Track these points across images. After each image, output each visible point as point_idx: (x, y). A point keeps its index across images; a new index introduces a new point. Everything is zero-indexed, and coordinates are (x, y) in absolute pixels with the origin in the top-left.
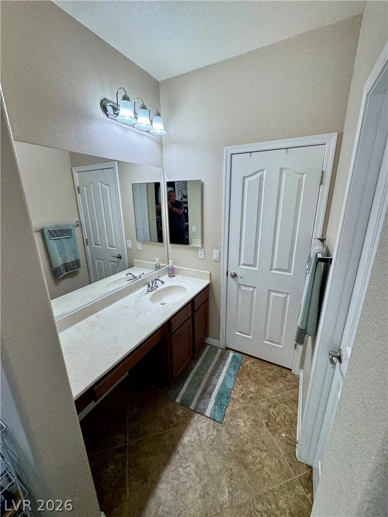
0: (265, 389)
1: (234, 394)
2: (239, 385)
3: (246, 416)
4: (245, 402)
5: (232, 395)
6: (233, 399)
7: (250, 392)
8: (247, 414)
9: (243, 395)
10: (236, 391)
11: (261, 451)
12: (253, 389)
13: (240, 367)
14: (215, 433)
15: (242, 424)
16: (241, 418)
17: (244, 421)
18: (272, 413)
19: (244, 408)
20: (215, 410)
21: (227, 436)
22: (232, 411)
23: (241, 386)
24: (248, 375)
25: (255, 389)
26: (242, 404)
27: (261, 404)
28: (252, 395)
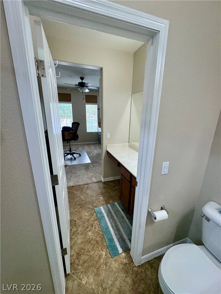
0: (82, 240)
1: (97, 223)
2: (98, 230)
3: (86, 218)
4: (90, 223)
5: (98, 221)
6: (96, 220)
7: (90, 231)
8: (86, 219)
9: (93, 226)
10: (98, 225)
11: (75, 211)
12: (89, 234)
13: (106, 244)
14: (94, 205)
15: (86, 214)
16: (88, 216)
17: (86, 215)
18: (74, 228)
19: (89, 220)
20: (99, 210)
21: (89, 207)
22: (93, 215)
23: (97, 231)
24: (97, 242)
25: (88, 234)
26: (91, 221)
27: (82, 228)
28: (88, 230)
